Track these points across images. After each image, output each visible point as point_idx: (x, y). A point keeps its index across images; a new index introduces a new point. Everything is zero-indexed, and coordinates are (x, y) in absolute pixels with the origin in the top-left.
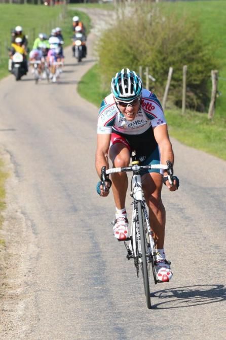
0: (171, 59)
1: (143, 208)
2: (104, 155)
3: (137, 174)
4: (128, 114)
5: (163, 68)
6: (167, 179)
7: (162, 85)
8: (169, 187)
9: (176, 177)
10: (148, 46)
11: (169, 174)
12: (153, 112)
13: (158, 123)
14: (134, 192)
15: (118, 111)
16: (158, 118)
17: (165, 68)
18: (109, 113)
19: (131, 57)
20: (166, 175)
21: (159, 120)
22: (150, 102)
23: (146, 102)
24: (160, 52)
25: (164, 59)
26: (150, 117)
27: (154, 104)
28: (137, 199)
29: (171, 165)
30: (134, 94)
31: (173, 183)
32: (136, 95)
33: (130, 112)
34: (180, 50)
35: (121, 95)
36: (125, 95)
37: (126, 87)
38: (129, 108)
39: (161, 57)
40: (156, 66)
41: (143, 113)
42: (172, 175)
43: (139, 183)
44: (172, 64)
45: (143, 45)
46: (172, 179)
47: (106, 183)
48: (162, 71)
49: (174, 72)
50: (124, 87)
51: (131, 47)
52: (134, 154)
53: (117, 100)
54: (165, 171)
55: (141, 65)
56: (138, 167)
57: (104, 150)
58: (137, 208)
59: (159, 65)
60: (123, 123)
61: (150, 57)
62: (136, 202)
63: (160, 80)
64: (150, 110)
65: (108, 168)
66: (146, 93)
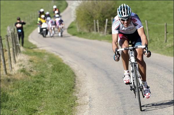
0: (106, 16)
1: (135, 66)
2: (116, 43)
3: (132, 51)
4: (125, 25)
5: (103, 20)
6: (145, 52)
7: (104, 27)
8: (146, 55)
9: (149, 51)
10: (96, 12)
11: (146, 50)
12: (136, 22)
13: (139, 27)
14: (131, 59)
15: (121, 23)
16: (139, 25)
17: (104, 20)
18: (117, 24)
19: (90, 16)
20: (145, 50)
21: (140, 26)
22: (135, 18)
23: (133, 18)
24: (102, 14)
25: (104, 16)
26: (136, 25)
27: (136, 19)
28: (132, 62)
29: (147, 46)
30: (128, 16)
31: (148, 54)
32: (129, 16)
33: (126, 24)
34: (109, 12)
35: (122, 16)
36: (124, 16)
37: (124, 12)
38: (125, 22)
39: (102, 16)
40: (101, 19)
41: (132, 24)
42: (148, 50)
43: (133, 55)
44: (107, 18)
45: (95, 11)
46: (148, 52)
47: (118, 55)
48: (103, 21)
49: (108, 21)
50: (123, 13)
51: (90, 13)
52: (130, 42)
53: (120, 18)
54: (144, 48)
55: (95, 19)
56: (132, 48)
57: (116, 41)
58: (132, 66)
59: (102, 19)
60: (123, 28)
61: (98, 16)
62: (132, 63)
63: (103, 24)
64: (135, 22)
65: (118, 49)
66: (133, 14)
